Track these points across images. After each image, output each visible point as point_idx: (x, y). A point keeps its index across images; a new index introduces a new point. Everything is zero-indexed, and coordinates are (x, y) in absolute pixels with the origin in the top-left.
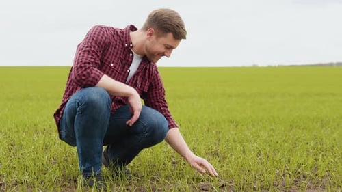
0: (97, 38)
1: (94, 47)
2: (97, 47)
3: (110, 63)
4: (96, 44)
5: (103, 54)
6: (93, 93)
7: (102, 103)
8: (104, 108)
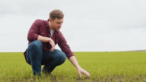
0: (36, 24)
1: (35, 27)
2: (36, 27)
3: (42, 33)
4: (36, 26)
5: (39, 30)
6: (36, 43)
7: (39, 46)
8: (40, 47)
